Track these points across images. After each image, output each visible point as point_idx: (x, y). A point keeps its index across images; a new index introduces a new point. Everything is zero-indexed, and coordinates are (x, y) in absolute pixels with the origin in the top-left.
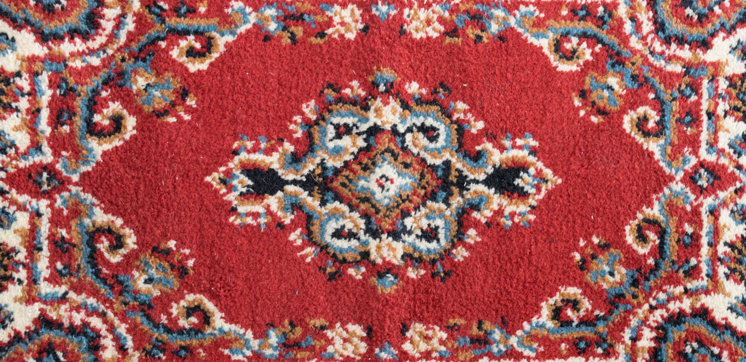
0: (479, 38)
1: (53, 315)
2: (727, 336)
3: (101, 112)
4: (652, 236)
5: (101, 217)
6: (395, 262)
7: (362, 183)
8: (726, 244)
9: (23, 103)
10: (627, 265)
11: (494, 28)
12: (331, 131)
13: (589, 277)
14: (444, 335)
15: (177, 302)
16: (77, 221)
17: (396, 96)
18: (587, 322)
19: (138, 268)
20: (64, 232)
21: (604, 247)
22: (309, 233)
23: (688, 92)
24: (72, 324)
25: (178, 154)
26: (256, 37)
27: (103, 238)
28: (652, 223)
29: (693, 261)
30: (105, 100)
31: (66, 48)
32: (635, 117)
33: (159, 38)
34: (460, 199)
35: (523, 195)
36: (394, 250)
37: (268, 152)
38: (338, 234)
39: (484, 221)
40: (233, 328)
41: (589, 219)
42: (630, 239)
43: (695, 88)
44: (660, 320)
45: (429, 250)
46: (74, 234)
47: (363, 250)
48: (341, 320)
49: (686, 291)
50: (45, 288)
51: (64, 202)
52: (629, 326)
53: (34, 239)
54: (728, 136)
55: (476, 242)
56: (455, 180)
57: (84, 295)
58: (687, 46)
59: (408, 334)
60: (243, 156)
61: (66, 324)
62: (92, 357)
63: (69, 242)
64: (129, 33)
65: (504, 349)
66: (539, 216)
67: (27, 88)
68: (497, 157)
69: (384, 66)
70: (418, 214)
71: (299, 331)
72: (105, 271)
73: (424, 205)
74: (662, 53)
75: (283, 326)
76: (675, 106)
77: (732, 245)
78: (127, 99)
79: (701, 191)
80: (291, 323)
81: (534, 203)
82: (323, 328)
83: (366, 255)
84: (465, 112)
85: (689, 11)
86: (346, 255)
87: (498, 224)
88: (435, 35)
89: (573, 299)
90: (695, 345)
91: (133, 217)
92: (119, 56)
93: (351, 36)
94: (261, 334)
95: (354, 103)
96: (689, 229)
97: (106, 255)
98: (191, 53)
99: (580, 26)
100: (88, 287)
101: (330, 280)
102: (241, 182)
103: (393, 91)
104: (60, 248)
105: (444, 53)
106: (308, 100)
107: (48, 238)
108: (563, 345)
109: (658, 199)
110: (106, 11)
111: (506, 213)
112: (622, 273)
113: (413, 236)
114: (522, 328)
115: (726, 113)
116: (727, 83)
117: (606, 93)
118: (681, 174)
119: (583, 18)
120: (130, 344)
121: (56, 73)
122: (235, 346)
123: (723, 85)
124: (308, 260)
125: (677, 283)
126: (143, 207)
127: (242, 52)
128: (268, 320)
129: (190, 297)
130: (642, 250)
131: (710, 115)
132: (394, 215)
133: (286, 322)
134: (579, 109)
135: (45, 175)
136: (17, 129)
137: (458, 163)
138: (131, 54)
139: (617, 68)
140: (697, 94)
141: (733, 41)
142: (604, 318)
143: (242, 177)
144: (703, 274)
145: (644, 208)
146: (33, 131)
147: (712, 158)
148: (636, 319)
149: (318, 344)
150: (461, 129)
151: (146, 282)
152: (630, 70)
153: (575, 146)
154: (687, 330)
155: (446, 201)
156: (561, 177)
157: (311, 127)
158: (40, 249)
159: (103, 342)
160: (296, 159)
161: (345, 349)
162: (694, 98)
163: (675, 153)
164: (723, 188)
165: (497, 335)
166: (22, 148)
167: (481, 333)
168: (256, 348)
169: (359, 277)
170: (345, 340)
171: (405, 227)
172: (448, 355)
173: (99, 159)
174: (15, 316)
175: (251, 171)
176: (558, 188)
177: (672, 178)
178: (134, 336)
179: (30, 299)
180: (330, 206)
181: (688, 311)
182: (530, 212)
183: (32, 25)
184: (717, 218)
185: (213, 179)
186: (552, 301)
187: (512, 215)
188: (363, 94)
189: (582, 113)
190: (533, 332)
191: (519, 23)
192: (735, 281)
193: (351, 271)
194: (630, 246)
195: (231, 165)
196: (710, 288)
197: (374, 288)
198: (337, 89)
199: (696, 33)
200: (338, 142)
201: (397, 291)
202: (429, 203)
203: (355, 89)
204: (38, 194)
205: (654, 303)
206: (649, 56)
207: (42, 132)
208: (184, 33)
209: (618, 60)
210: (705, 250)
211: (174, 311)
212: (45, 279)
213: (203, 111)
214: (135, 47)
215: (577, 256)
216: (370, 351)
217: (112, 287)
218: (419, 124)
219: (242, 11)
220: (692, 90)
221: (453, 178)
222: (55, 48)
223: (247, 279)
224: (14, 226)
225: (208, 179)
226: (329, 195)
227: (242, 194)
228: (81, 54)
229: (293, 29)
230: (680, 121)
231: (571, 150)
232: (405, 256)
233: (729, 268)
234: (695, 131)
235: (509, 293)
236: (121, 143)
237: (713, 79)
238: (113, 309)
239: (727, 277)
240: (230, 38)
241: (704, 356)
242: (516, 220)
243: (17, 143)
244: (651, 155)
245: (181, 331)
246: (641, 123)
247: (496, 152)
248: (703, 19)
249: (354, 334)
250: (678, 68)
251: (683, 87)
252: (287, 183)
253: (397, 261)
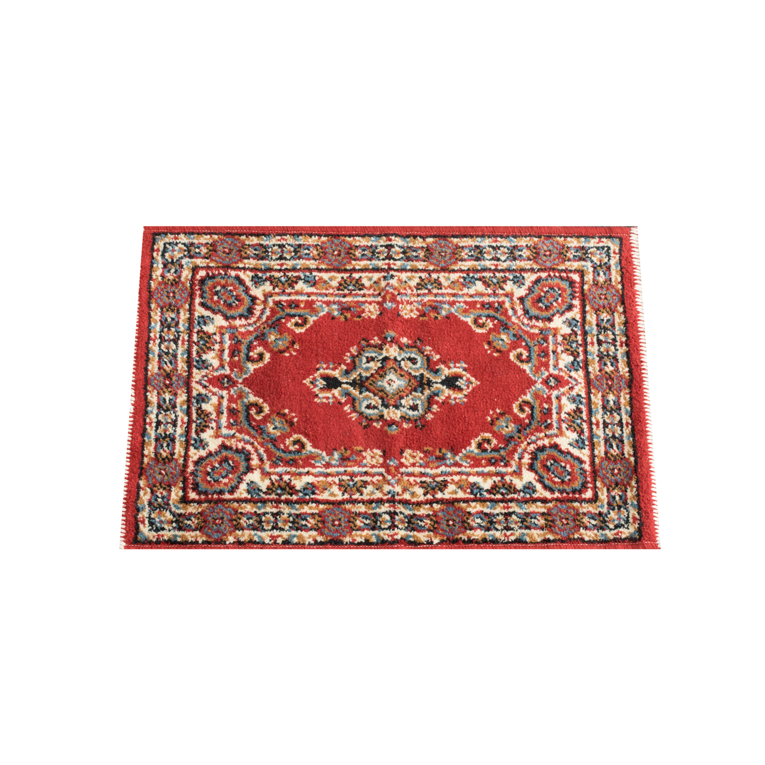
0: (436, 318)
1: (228, 444)
2: (569, 457)
3: (253, 351)
4: (527, 409)
5: (252, 398)
6: (396, 419)
7: (380, 383)
8: (565, 413)
9: (217, 347)
10: (514, 423)
11: (444, 313)
12: (364, 360)
13: (495, 428)
14: (422, 455)
15: (289, 438)
16: (241, 400)
17: (396, 343)
18: (496, 450)
19: (270, 422)
20: (234, 405)
21: (502, 414)
22: (354, 407)
23: (542, 342)
24: (237, 448)
25: (290, 370)
26: (328, 318)
27: (253, 408)
28: (527, 403)
29: (549, 421)
30: (256, 346)
31: (238, 322)
32: (516, 353)
33: (282, 318)
34: (428, 391)
35: (460, 389)
36: (396, 414)
37: (334, 369)
38: (368, 407)
39: (441, 401)
40: (316, 450)
41: (494, 401)
42: (516, 410)
43: (546, 339)
44: (533, 449)
45: (414, 415)
46: (239, 406)
47: (380, 414)
48: (370, 447)
49: (546, 435)
50: (225, 431)
51: (235, 392)
52: (517, 452)
53: (220, 408)
54: (564, 362)
55: (437, 411)
56: (426, 382)
57: (243, 434)
58: (540, 321)
59: (404, 455)
60: (321, 371)
61: (234, 448)
62: (246, 464)
63: (237, 410)
64: (267, 316)
65: (453, 462)
66: (469, 400)
67: (219, 340)
68: (446, 372)
69: (390, 330)
70: (408, 398)
71: (349, 452)
72: (254, 423)
73: (411, 394)
74: (528, 324)
75: (341, 450)
76: (536, 348)
77: (569, 414)
78: (266, 345)
79: (551, 388)
80: (345, 449)
81: (466, 393)
82: (361, 451)
83: (382, 416)
84: (430, 351)
85: (540, 305)
86: (372, 417)
87: (448, 403)
88: (415, 317)
89: (487, 438)
90: (552, 462)
91: (268, 398)
92: (262, 326)
93: (374, 317)
94: (330, 454)
95: (375, 347)
96: (546, 406)
97: (255, 416)
98: (297, 324)
99: (486, 312)
100: (245, 431)
101: (364, 429)
102: (320, 383)
103: (394, 341)
104: (232, 412)
105: (419, 325)
106: (353, 345)
107: (227, 408)
108: (483, 461)
109: (529, 392)
110: (256, 307)
111: (452, 397)
112: (512, 427)
113: (406, 408)
114: (462, 452)
115: (562, 351)
116: (562, 338)
117: (501, 342)
118: (541, 380)
119: (488, 309)
120: (265, 457)
121: (233, 334)
122: (317, 459)
123: (560, 339)
124: (354, 419)
125: (541, 431)
126: (273, 393)
127: (321, 324)
128: (333, 447)
129: (295, 436)
130: (522, 416)
131: (554, 352)
132: (395, 397)
133: (342, 448)
134: (487, 350)
135: (226, 379)
136: (213, 358)
137: (427, 375)
138: (268, 326)
139: (506, 331)
140: (547, 342)
141: (564, 318)
142: (504, 448)
143: (321, 380)
144: (555, 428)
145: (522, 396)
146: (221, 360)
147: (556, 372)
148: (521, 449)
149: (358, 459)
150: (428, 359)
151: (274, 429)
152: (512, 332)
153: (486, 367)
154: (547, 455)
155: (422, 392)
156: (479, 381)
157: (354, 358)
158: (223, 413)
159: (252, 456)
160: (347, 372)
161: (372, 461)
162: (545, 345)
163: (537, 370)
164: (563, 387)
165: (449, 455)
166: (216, 367)
167: (441, 454)
168: (328, 460)
169: (379, 427)
170: (372, 457)
171: (401, 404)
172: (424, 464)
173: (252, 372)
174: (210, 444)
175: (326, 378)
176: (478, 387)
177: (536, 382)
178: (267, 454)
179: (217, 436)
180: (364, 394)
181: (548, 445)
182: (464, 398)
183: (222, 313)
184: (560, 401)
185: (307, 382)
186: (477, 440)
187: (455, 399)
188: (380, 342)
189: (489, 352)
190: (467, 454)
191: (456, 311)
192: (571, 431)
193: (375, 424)
194: (516, 414)
195: (316, 375)
196: (558, 434)
197: (386, 432)
198: (367, 341)
199: (545, 314)
200: (368, 365)
201: (397, 433)
202: (413, 393)
203: (376, 340)
204: (222, 388)
205: (529, 441)
206: (522, 326)
207: (225, 360)
208: (294, 316)
209: (506, 327)
210: (555, 416)
211: (287, 442)
212: (225, 427)
213: (302, 351)
214: (270, 322)
215: (489, 419)
216: (385, 461)
217: (257, 431)
218: (407, 357)
219: (322, 306)
220: (544, 341)
221: (425, 381)
222: (232, 323)
223: (323, 427)
224: (210, 402)
225: (304, 381)
226: (364, 389)
227: (321, 388)
228: (244, 326)
229: (345, 314)
230: (539, 355)
231: (484, 368)
232: (402, 417)
233: (568, 425)
234: (546, 360)
235: (454, 435)
236: (263, 365)
237: (555, 335)
238: (257, 441)
239: (567, 429)
240: (315, 318)
241: (557, 467)
242: (457, 401)
243: (213, 365)
244: (524, 371)
245: (290, 452)
246: (519, 357)
247: (446, 369)
248: (547, 308)
249: (376, 454)
250: (537, 331)
251: (539, 340)
252: (343, 383)
253: (398, 419)
